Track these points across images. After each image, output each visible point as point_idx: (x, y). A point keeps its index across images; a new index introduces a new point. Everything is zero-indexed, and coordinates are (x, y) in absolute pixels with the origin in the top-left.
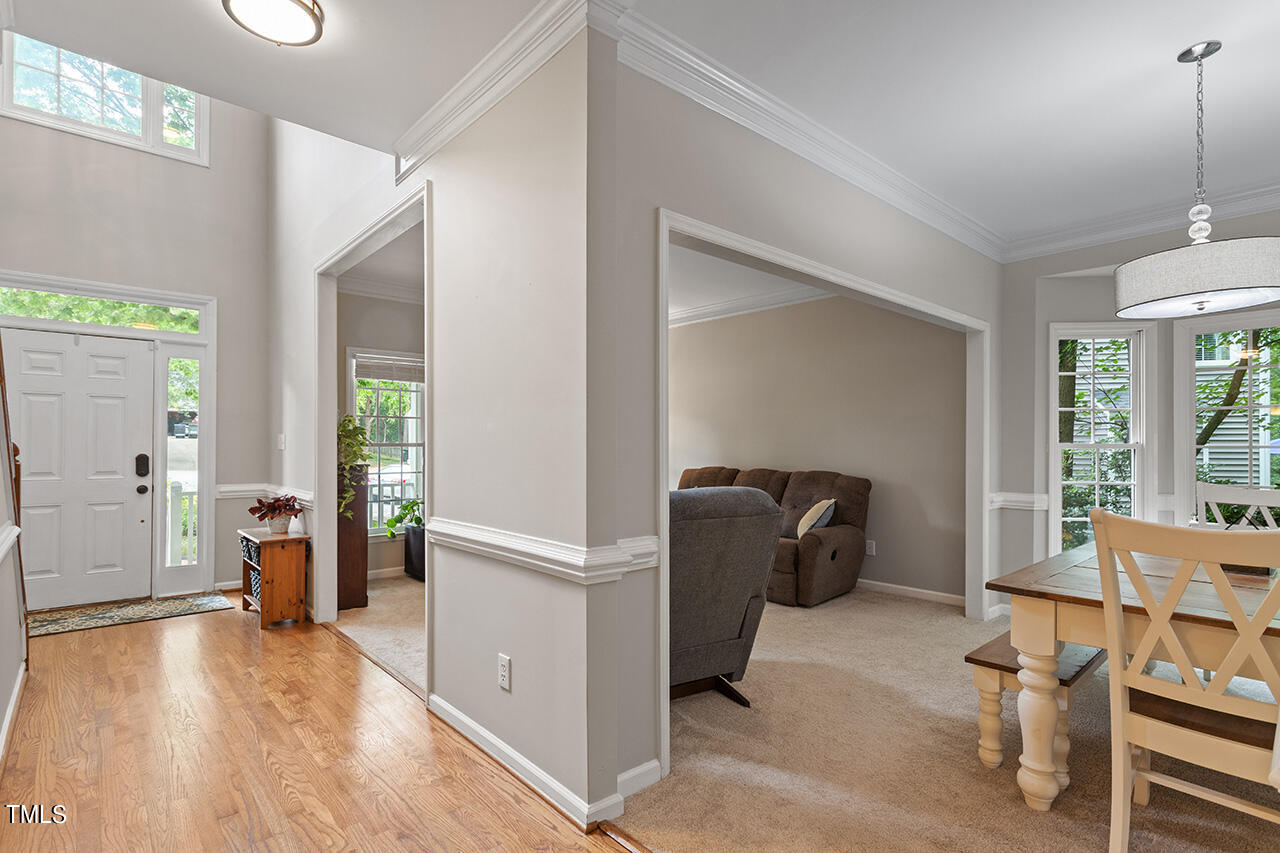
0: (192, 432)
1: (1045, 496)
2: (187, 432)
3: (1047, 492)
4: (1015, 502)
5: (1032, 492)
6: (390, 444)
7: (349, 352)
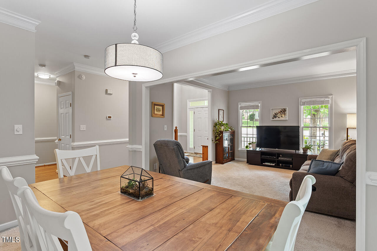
6: (250, 126)
7: (239, 104)
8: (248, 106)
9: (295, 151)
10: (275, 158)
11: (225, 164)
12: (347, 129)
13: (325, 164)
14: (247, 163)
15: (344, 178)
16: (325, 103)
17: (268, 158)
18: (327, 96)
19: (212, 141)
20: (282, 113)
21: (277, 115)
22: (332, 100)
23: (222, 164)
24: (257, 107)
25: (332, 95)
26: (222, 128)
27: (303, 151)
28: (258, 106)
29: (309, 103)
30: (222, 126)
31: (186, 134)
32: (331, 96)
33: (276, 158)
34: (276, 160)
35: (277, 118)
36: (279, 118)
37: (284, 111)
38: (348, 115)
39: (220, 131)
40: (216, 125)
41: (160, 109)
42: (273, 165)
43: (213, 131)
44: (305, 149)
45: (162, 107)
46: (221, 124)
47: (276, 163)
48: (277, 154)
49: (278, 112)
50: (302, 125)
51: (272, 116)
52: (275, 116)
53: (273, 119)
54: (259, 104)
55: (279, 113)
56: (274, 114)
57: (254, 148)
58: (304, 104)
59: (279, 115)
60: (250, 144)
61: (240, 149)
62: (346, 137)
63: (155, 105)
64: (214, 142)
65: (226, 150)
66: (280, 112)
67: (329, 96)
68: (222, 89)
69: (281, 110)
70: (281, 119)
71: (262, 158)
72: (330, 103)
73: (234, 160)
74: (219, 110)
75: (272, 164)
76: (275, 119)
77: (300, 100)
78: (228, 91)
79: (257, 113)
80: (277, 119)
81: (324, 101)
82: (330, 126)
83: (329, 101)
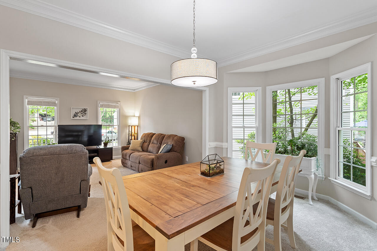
0: (49, 120)
1: (226, 144)
2: (47, 119)
3: (227, 142)
4: (219, 145)
5: (223, 142)
6: (42, 126)
7: (25, 97)
8: (41, 102)
18: (117, 102)
20: (83, 113)
21: (77, 114)
22: (120, 105)
24: (54, 104)
29: (105, 106)
32: (120, 103)
36: (80, 117)
37: (84, 111)
49: (78, 112)
51: (72, 115)
52: (75, 116)
53: (74, 118)
54: (56, 101)
55: (80, 113)
56: (75, 113)
58: (102, 106)
59: (80, 115)
66: (81, 111)
69: (82, 110)
70: (82, 118)
76: (75, 118)
77: (98, 102)
79: (53, 111)
80: (78, 118)
82: (119, 125)
83: (118, 106)
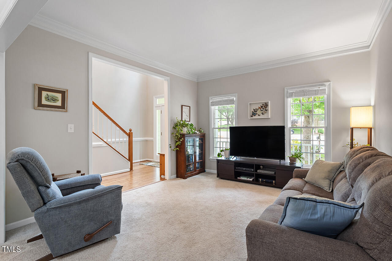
6: (224, 128)
7: (210, 99)
9: (279, 160)
10: (252, 171)
11: (189, 179)
12: (352, 129)
13: (319, 206)
14: (217, 177)
15: (369, 252)
16: (320, 93)
17: (244, 170)
18: (322, 83)
19: (170, 147)
20: (263, 109)
21: (256, 111)
22: (329, 89)
23: (184, 179)
24: (231, 102)
25: (330, 81)
26: (185, 130)
27: (289, 162)
28: (233, 100)
29: (298, 94)
30: (184, 127)
31: (152, 138)
33: (254, 171)
34: (254, 174)
35: (257, 115)
36: (259, 115)
37: (265, 106)
38: (352, 109)
39: (181, 135)
40: (176, 126)
41: (57, 98)
42: (250, 181)
43: (172, 134)
44: (293, 160)
45: (61, 94)
46: (184, 125)
47: (254, 176)
48: (255, 164)
49: (257, 108)
50: (289, 125)
51: (250, 113)
52: (254, 114)
53: (252, 118)
54: (235, 98)
55: (259, 109)
56: (253, 111)
57: (227, 157)
58: (291, 95)
59: (259, 112)
60: (222, 151)
61: (211, 158)
62: (349, 141)
63: (41, 90)
64: (173, 148)
65: (192, 160)
66: (260, 107)
67: (325, 83)
68: (188, 79)
69: (262, 106)
70: (262, 116)
71: (236, 170)
72: (326, 94)
73: (204, 171)
74: (182, 106)
75: (248, 179)
76: (254, 117)
77: (286, 90)
78: (197, 82)
80: (257, 117)
81: (318, 90)
82: (327, 126)
83: (325, 89)
